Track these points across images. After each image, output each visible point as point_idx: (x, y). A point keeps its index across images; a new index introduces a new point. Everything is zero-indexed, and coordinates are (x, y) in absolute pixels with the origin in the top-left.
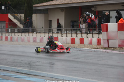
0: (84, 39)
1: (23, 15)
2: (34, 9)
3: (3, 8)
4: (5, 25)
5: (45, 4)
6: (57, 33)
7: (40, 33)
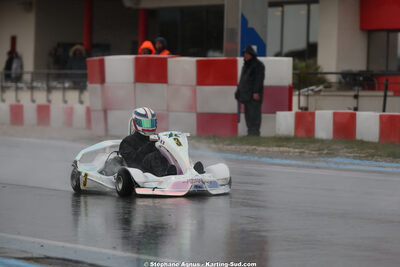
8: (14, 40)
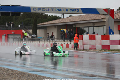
0: (68, 45)
1: (31, 30)
2: (38, 26)
3: (19, 26)
4: (20, 36)
5: (45, 23)
6: (52, 41)
7: (42, 41)
8: (53, 33)
